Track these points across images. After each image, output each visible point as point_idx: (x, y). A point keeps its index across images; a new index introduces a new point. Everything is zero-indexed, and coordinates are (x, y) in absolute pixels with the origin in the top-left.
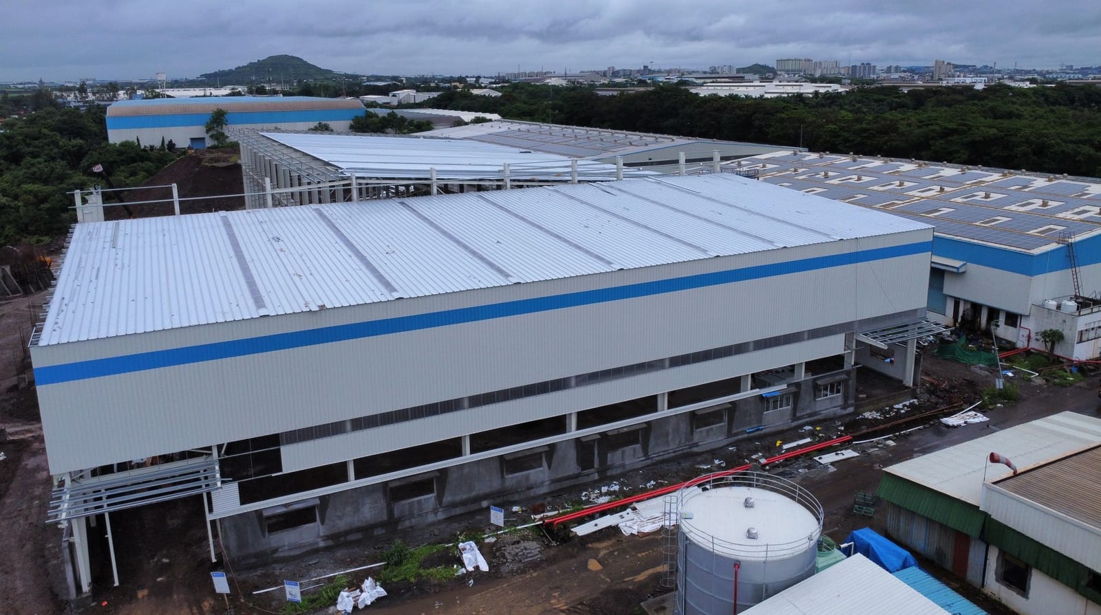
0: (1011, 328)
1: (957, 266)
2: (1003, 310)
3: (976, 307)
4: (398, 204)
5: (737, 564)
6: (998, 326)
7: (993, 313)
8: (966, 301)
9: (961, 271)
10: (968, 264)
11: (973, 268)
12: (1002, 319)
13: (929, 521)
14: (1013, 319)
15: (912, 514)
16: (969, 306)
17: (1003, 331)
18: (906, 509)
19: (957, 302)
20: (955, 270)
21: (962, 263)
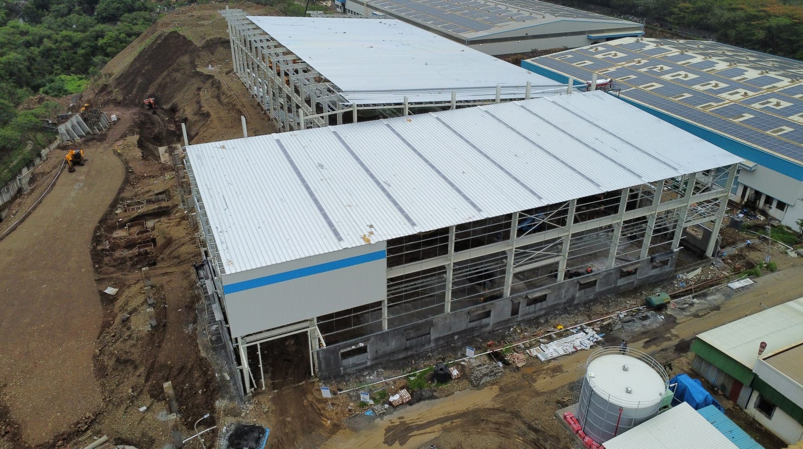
0: (779, 211)
1: (751, 166)
2: (776, 199)
3: (758, 194)
4: (385, 126)
5: (621, 409)
6: (770, 208)
7: (769, 200)
8: (752, 189)
9: (752, 169)
10: (759, 165)
11: (762, 169)
12: (774, 204)
13: (720, 371)
14: (781, 206)
15: (709, 364)
16: (753, 192)
17: (774, 211)
18: (705, 361)
19: (746, 188)
20: (749, 169)
21: (754, 164)
